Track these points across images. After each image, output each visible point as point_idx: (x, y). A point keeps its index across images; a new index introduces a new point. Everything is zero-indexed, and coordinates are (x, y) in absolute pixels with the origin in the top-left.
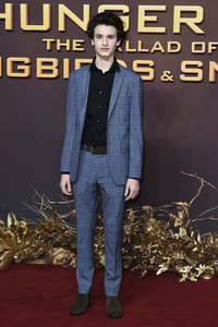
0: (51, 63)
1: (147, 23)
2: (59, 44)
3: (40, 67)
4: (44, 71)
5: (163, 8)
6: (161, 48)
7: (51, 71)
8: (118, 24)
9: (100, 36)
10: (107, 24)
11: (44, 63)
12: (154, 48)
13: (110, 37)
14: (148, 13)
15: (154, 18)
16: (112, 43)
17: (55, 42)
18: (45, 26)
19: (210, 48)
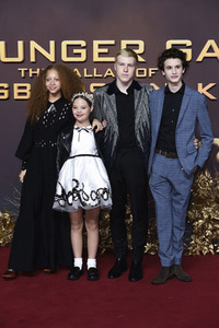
0: (25, 88)
1: (100, 54)
2: (31, 72)
3: (16, 91)
4: (20, 94)
5: (113, 42)
6: (111, 74)
7: (25, 94)
8: (182, 56)
9: (170, 68)
10: (174, 57)
11: (19, 88)
12: (107, 74)
13: (178, 67)
14: (100, 46)
15: (106, 50)
16: (180, 71)
17: (28, 71)
18: (20, 58)
19: (150, 73)
